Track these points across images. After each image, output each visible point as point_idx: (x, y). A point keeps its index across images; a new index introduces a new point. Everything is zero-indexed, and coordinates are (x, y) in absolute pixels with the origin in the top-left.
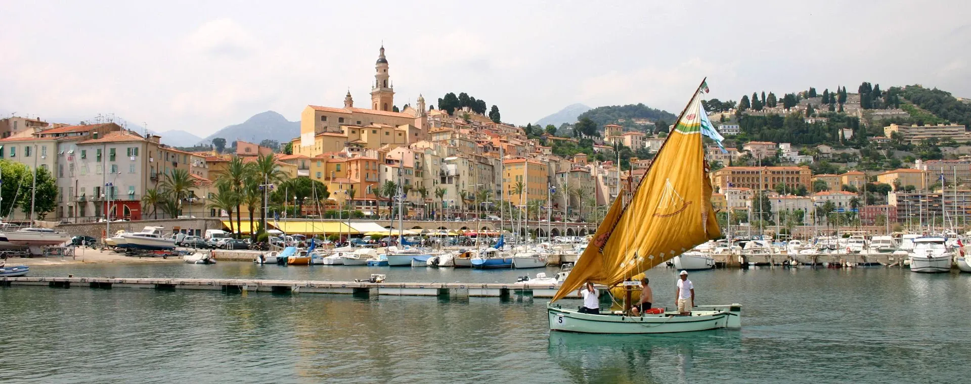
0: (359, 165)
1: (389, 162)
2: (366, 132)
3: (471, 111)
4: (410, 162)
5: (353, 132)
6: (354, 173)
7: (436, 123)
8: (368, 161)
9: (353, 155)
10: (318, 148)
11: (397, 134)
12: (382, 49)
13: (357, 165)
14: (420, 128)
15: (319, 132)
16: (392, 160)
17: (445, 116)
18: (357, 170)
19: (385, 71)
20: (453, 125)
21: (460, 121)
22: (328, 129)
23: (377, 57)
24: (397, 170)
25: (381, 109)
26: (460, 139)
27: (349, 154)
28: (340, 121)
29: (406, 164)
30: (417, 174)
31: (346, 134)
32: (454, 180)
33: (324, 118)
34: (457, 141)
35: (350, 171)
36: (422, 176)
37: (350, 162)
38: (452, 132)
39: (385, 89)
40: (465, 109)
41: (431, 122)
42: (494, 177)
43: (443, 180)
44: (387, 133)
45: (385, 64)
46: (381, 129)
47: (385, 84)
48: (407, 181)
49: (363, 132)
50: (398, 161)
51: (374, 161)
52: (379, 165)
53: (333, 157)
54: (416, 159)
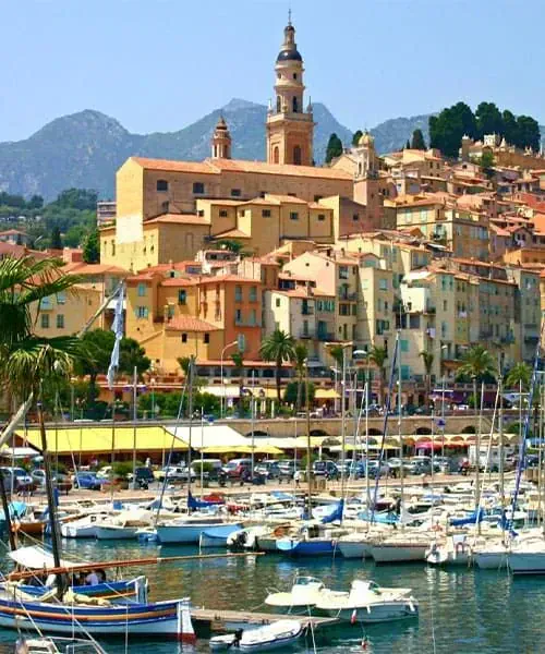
0: (222, 292)
1: (286, 285)
2: (248, 213)
3: (503, 144)
4: (327, 287)
5: (223, 214)
6: (212, 308)
7: (410, 183)
8: (240, 285)
9: (215, 270)
10: (148, 249)
11: (314, 218)
12: (290, 30)
13: (218, 293)
14: (365, 204)
15: (151, 214)
16: (293, 281)
17: (435, 165)
18: (218, 303)
19: (295, 76)
20: (450, 186)
21: (470, 172)
22: (171, 207)
23: (281, 46)
24: (301, 302)
25: (287, 162)
26: (455, 222)
27: (207, 267)
28: (195, 192)
29: (320, 290)
30: (344, 311)
31: (207, 219)
32: (423, 321)
33: (162, 185)
34: (449, 227)
35: (205, 304)
36: (355, 314)
37: (204, 287)
38: (440, 207)
39: (295, 115)
40: (490, 140)
41: (399, 182)
42: (518, 310)
43: (401, 323)
44: (294, 216)
45: (296, 62)
46: (279, 206)
47: (296, 104)
48: (321, 324)
49: (243, 215)
50: (302, 283)
51: (253, 285)
52: (263, 292)
53: (172, 275)
54: (341, 277)
